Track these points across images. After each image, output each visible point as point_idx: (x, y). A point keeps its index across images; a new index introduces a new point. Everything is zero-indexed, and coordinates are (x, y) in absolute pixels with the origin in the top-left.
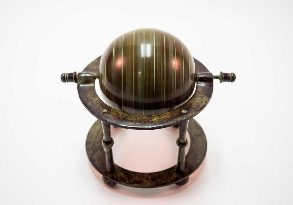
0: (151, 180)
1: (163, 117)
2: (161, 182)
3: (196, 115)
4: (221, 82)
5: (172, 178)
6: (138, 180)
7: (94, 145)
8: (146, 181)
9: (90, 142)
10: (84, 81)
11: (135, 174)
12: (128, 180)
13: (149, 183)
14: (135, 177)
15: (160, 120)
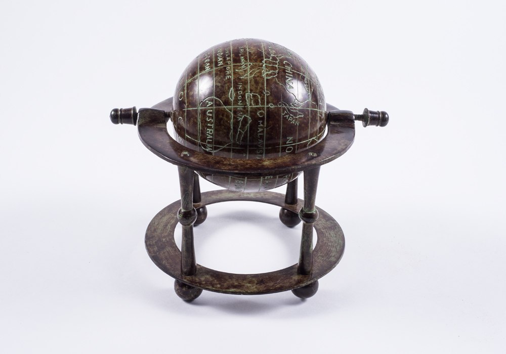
0: (257, 284)
1: (279, 161)
2: (273, 285)
3: (331, 161)
4: (365, 126)
5: (292, 281)
6: (236, 284)
7: (160, 240)
8: (249, 285)
9: (153, 237)
10: (149, 119)
11: (231, 276)
12: (219, 284)
13: (254, 287)
14: (230, 280)
15: (275, 164)
